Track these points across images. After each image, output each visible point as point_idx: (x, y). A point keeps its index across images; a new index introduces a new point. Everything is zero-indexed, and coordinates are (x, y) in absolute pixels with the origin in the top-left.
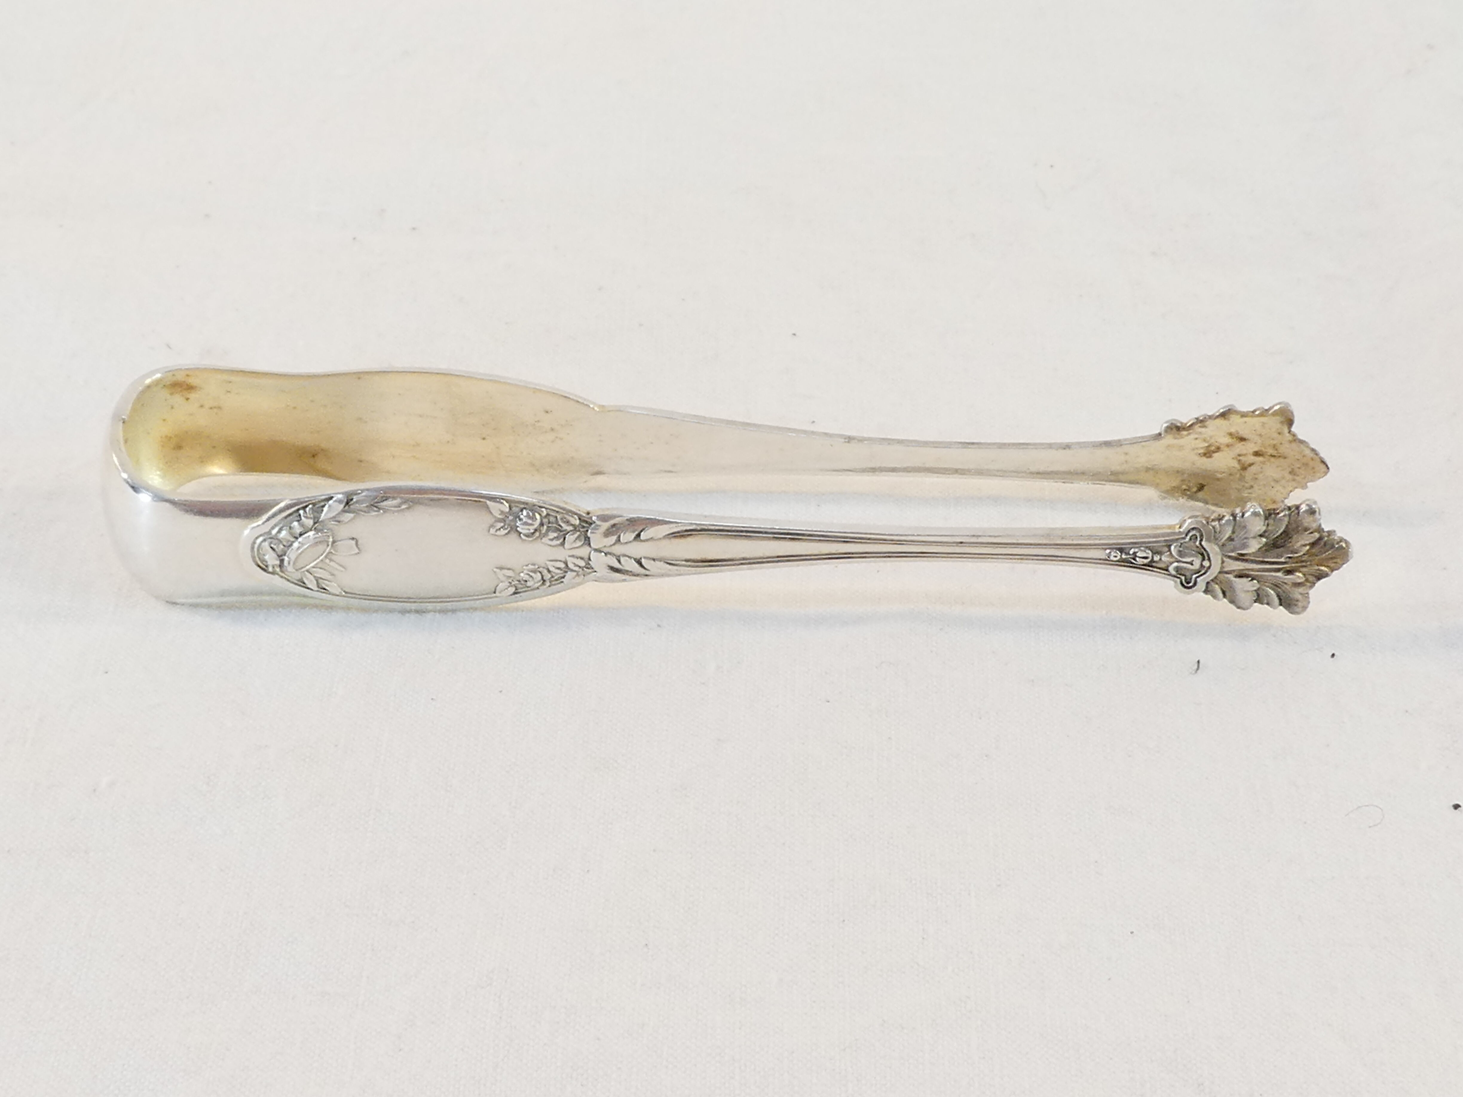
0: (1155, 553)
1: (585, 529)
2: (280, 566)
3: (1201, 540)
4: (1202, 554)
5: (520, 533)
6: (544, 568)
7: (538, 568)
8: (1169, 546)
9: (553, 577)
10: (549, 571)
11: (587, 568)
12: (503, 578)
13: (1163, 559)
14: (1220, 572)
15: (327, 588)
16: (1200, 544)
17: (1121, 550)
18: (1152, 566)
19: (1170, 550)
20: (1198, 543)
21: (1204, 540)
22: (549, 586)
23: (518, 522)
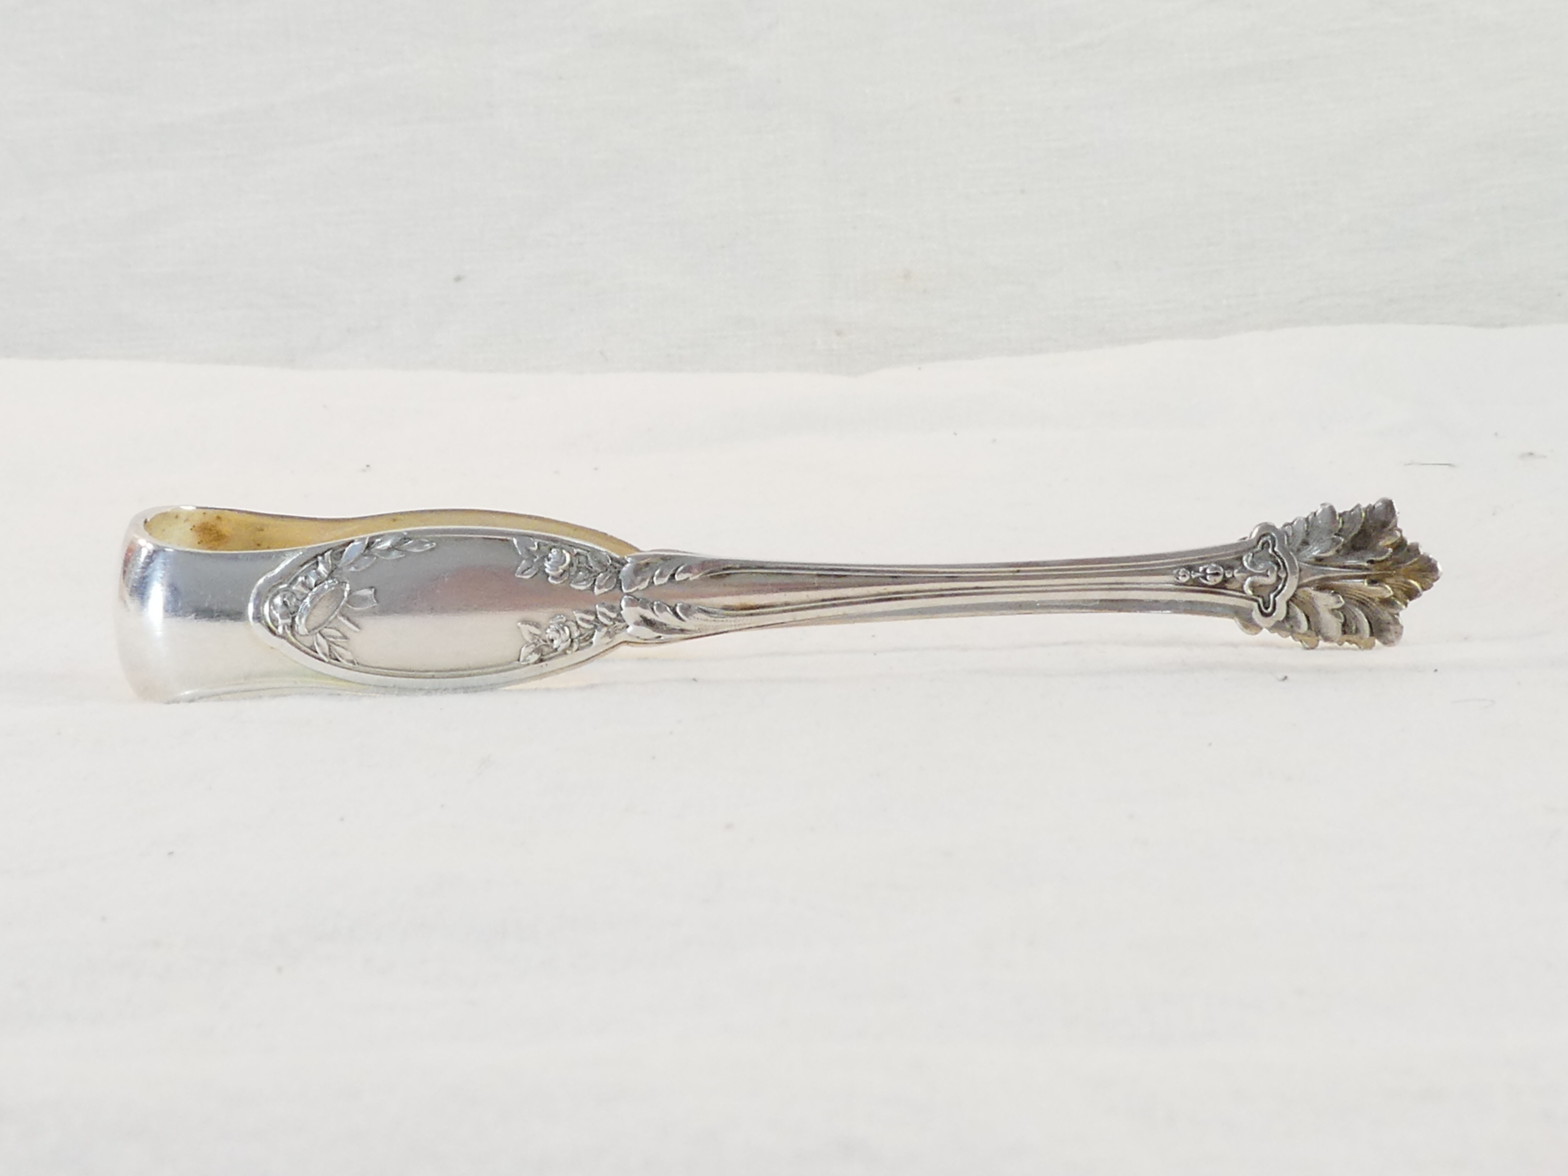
0: (1226, 570)
1: (617, 570)
2: (291, 626)
3: (1274, 546)
4: (1278, 564)
5: (548, 575)
6: (573, 621)
7: (566, 621)
8: (1241, 559)
9: (581, 635)
10: (578, 626)
11: (619, 621)
12: (528, 638)
13: (1236, 575)
14: (1299, 587)
15: (340, 659)
16: (1273, 551)
17: (1190, 568)
18: (1225, 588)
19: (1242, 564)
20: (1270, 551)
21: (1277, 545)
22: (578, 650)
23: (547, 562)
